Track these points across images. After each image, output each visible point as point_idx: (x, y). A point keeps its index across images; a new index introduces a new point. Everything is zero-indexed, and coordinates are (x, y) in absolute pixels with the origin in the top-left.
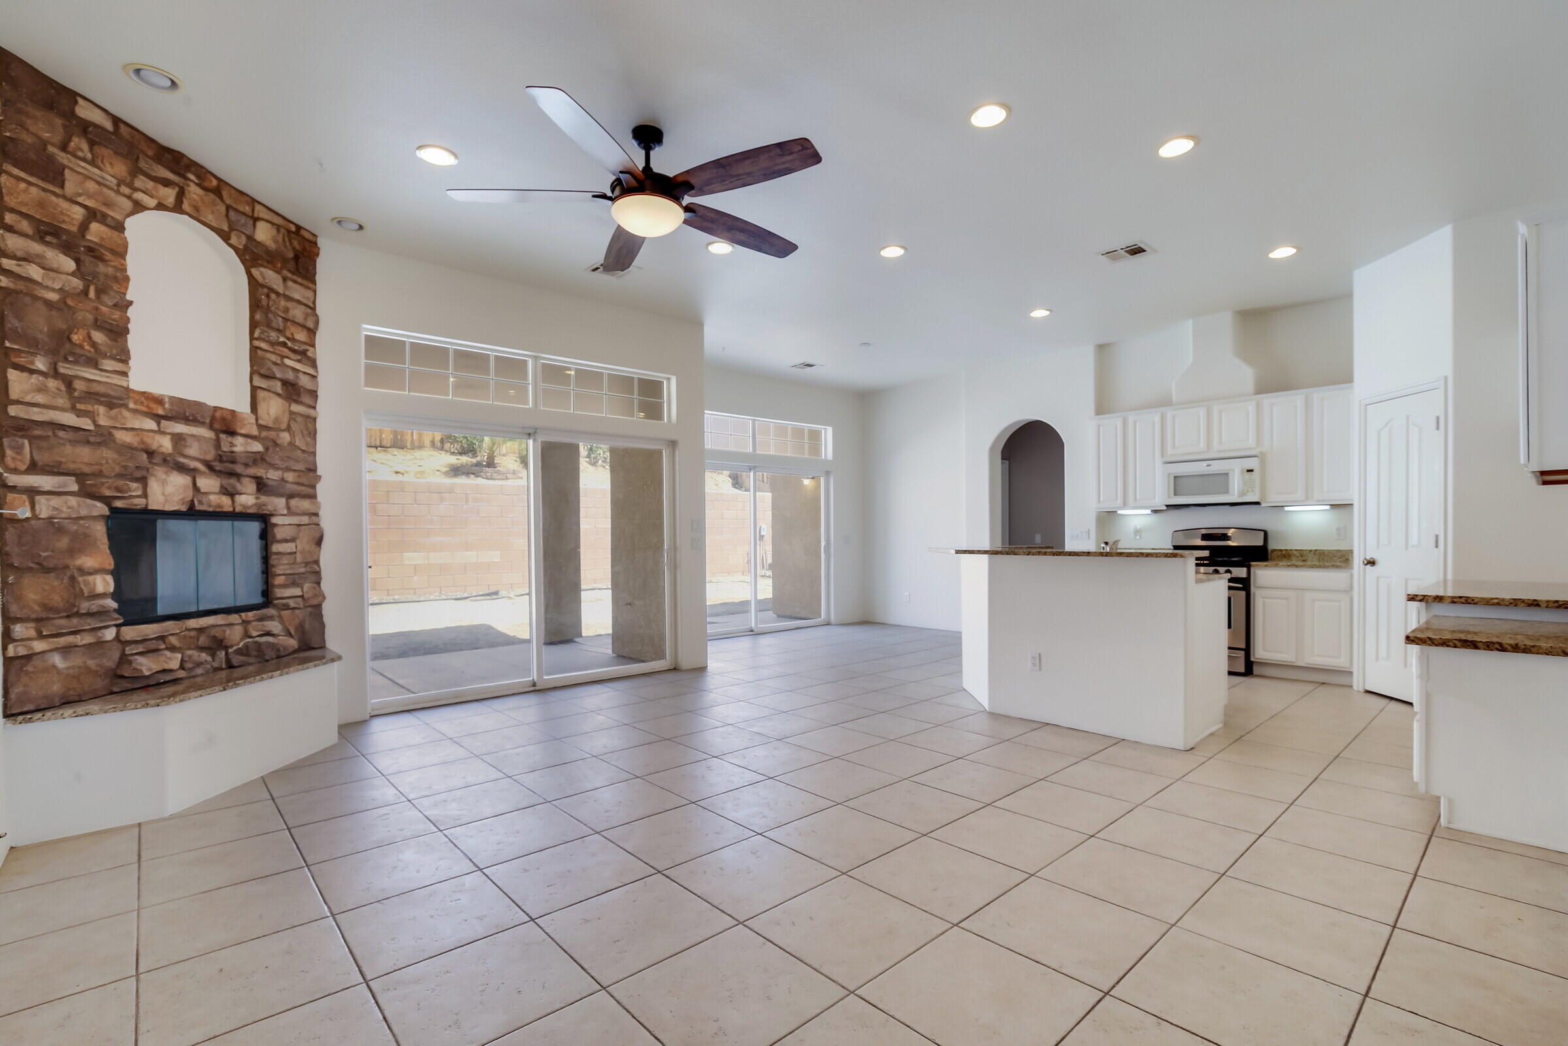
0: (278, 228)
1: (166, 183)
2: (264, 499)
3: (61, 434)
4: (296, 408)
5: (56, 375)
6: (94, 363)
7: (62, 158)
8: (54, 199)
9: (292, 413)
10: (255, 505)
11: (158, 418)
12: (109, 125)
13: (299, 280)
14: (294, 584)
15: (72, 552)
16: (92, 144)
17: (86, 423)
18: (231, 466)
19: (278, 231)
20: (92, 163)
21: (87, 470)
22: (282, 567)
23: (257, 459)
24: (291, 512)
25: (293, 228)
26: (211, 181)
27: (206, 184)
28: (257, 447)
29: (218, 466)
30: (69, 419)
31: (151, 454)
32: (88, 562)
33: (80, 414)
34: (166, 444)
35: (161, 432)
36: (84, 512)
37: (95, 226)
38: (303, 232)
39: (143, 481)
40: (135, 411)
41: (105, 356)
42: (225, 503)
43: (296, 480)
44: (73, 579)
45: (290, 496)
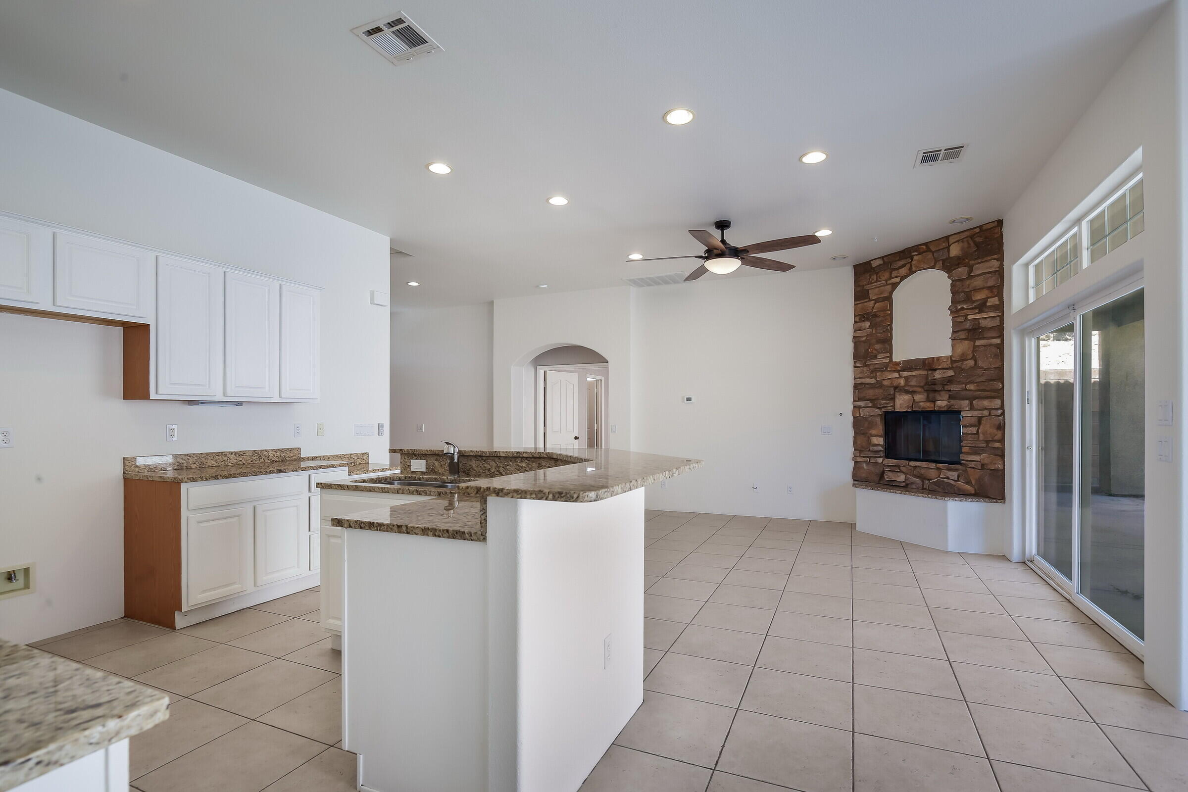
0: (962, 240)
1: (904, 266)
2: (952, 402)
3: (867, 386)
4: (978, 343)
5: (866, 366)
6: (875, 357)
7: (867, 287)
8: (865, 304)
9: (975, 347)
10: (947, 405)
11: (899, 371)
12: (882, 262)
13: (980, 261)
14: (976, 453)
15: (870, 428)
16: (877, 274)
17: (873, 381)
18: (933, 386)
19: (963, 242)
20: (877, 281)
21: (874, 398)
22: (965, 442)
23: (950, 380)
24: (972, 408)
25: (977, 230)
26: (923, 248)
27: (921, 251)
28: (951, 373)
29: (926, 387)
30: (868, 380)
31: (896, 388)
32: (873, 432)
33: (871, 377)
34: (902, 382)
35: (900, 377)
36: (873, 414)
37: (877, 305)
38: (984, 228)
39: (893, 399)
40: (890, 371)
41: (879, 353)
42: (928, 406)
43: (977, 388)
44: (869, 437)
45: (971, 399)
